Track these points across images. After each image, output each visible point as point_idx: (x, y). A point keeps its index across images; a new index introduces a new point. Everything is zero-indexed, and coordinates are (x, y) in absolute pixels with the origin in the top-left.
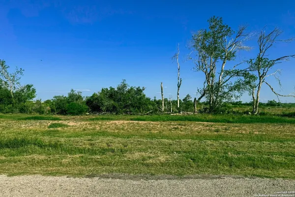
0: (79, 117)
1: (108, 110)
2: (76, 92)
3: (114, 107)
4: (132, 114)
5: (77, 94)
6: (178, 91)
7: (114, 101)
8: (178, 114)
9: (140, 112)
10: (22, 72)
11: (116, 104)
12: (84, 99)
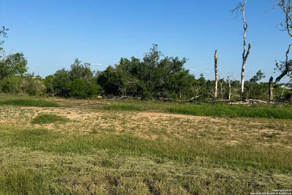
0: (86, 101)
1: (129, 93)
2: (82, 64)
3: (139, 89)
4: (166, 101)
5: (84, 66)
6: (243, 65)
7: (139, 78)
8: (241, 103)
9: (179, 97)
10: (6, 32)
11: (143, 85)
12: (94, 75)
